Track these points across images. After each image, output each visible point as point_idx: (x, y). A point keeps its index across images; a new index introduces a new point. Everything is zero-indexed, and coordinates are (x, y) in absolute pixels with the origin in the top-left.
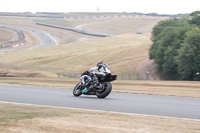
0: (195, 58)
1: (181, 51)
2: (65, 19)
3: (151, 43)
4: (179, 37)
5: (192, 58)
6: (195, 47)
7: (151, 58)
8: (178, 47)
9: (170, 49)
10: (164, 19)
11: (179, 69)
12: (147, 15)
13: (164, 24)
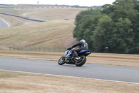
0: (105, 37)
1: (95, 32)
2: (15, 9)
3: (75, 26)
4: (94, 23)
5: (103, 37)
6: (105, 30)
7: (74, 37)
8: (93, 29)
9: (88, 30)
10: (84, 9)
11: (94, 44)
12: (74, 6)
13: (84, 13)
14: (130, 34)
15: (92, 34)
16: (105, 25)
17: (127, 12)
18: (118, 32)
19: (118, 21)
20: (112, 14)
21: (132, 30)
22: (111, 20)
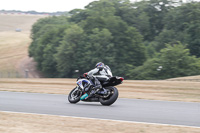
0: (74, 56)
1: (60, 49)
3: (31, 41)
4: (58, 35)
5: (71, 55)
6: (74, 45)
7: (30, 56)
8: (57, 44)
9: (49, 46)
10: (43, 16)
11: (58, 66)
12: (27, 13)
13: (43, 22)
14: (111, 52)
15: (56, 52)
16: (74, 39)
17: (106, 20)
18: (93, 49)
19: (92, 33)
20: (85, 22)
21: (112, 45)
22: (82, 31)
